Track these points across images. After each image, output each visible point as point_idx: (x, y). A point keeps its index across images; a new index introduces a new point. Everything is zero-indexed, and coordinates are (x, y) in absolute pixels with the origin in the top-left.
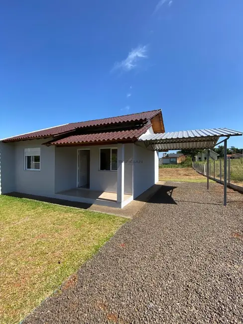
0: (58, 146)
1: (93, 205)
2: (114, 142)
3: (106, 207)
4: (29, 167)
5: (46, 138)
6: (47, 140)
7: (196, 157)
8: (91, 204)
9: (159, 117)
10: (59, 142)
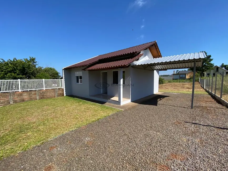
0: (90, 70)
1: (107, 103)
2: (117, 68)
3: (113, 104)
4: (78, 82)
5: (83, 67)
6: (84, 68)
7: (205, 73)
8: (106, 102)
9: (155, 46)
10: (89, 69)
